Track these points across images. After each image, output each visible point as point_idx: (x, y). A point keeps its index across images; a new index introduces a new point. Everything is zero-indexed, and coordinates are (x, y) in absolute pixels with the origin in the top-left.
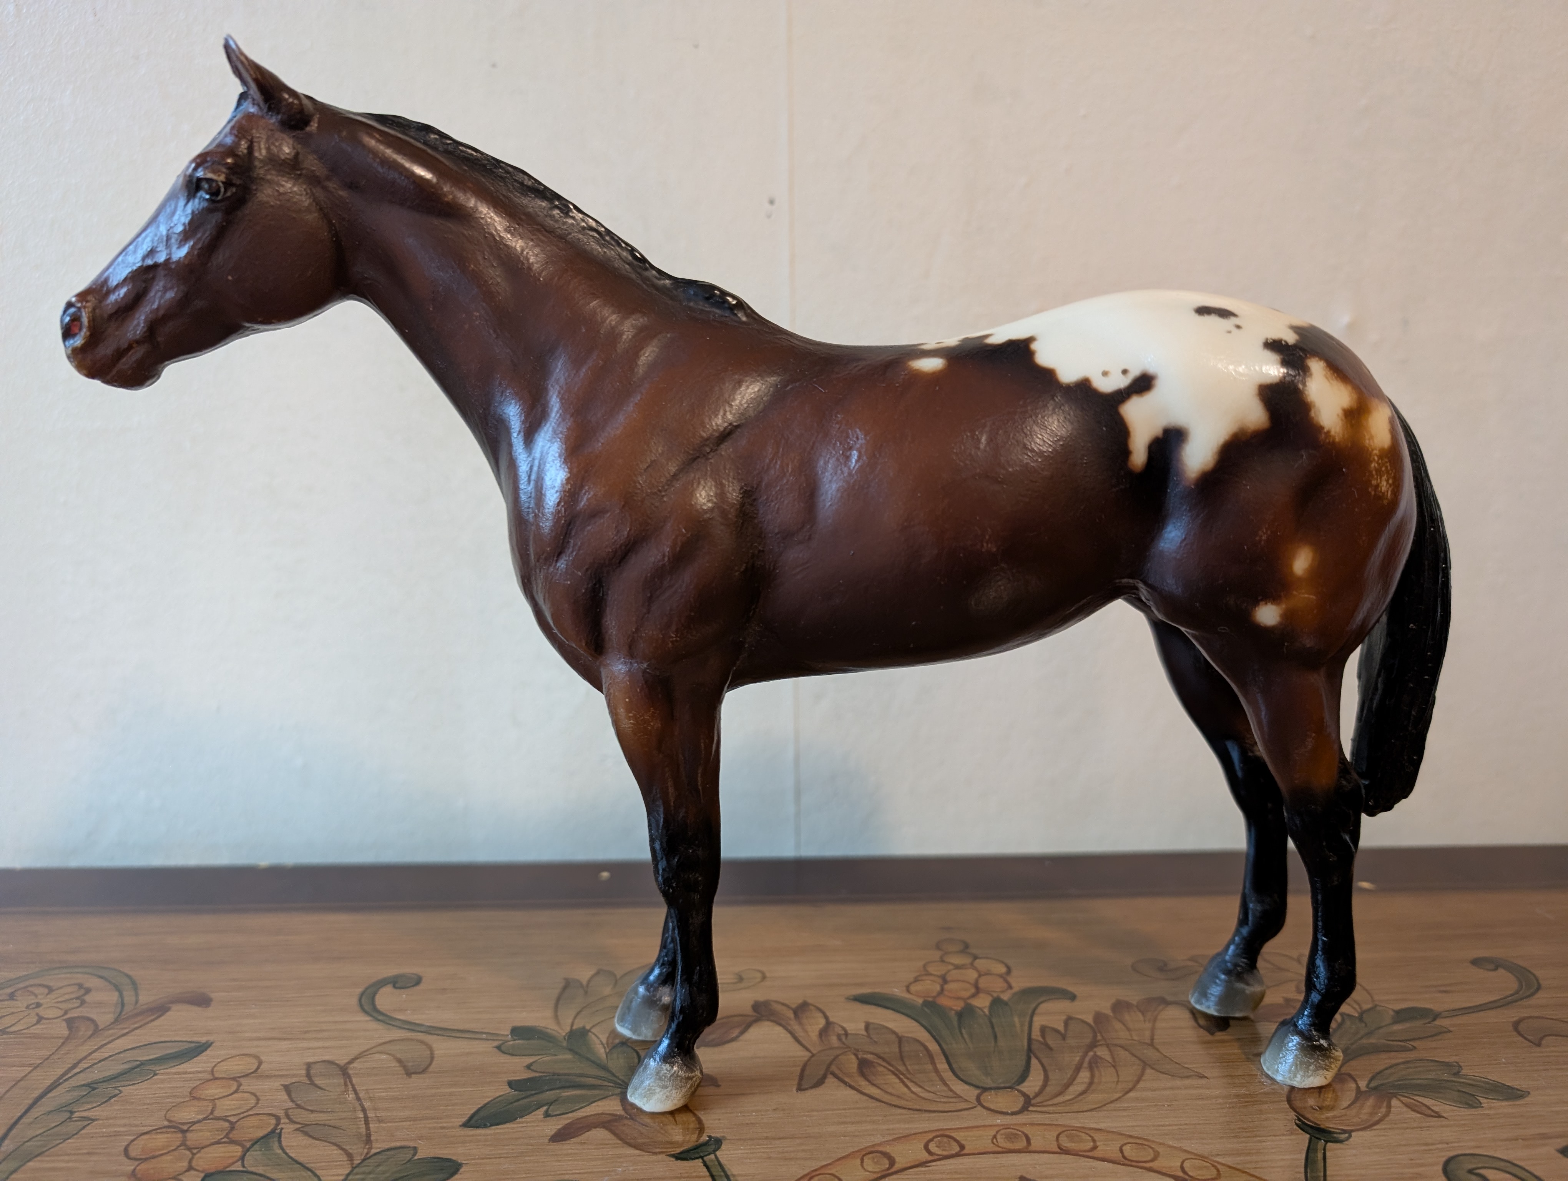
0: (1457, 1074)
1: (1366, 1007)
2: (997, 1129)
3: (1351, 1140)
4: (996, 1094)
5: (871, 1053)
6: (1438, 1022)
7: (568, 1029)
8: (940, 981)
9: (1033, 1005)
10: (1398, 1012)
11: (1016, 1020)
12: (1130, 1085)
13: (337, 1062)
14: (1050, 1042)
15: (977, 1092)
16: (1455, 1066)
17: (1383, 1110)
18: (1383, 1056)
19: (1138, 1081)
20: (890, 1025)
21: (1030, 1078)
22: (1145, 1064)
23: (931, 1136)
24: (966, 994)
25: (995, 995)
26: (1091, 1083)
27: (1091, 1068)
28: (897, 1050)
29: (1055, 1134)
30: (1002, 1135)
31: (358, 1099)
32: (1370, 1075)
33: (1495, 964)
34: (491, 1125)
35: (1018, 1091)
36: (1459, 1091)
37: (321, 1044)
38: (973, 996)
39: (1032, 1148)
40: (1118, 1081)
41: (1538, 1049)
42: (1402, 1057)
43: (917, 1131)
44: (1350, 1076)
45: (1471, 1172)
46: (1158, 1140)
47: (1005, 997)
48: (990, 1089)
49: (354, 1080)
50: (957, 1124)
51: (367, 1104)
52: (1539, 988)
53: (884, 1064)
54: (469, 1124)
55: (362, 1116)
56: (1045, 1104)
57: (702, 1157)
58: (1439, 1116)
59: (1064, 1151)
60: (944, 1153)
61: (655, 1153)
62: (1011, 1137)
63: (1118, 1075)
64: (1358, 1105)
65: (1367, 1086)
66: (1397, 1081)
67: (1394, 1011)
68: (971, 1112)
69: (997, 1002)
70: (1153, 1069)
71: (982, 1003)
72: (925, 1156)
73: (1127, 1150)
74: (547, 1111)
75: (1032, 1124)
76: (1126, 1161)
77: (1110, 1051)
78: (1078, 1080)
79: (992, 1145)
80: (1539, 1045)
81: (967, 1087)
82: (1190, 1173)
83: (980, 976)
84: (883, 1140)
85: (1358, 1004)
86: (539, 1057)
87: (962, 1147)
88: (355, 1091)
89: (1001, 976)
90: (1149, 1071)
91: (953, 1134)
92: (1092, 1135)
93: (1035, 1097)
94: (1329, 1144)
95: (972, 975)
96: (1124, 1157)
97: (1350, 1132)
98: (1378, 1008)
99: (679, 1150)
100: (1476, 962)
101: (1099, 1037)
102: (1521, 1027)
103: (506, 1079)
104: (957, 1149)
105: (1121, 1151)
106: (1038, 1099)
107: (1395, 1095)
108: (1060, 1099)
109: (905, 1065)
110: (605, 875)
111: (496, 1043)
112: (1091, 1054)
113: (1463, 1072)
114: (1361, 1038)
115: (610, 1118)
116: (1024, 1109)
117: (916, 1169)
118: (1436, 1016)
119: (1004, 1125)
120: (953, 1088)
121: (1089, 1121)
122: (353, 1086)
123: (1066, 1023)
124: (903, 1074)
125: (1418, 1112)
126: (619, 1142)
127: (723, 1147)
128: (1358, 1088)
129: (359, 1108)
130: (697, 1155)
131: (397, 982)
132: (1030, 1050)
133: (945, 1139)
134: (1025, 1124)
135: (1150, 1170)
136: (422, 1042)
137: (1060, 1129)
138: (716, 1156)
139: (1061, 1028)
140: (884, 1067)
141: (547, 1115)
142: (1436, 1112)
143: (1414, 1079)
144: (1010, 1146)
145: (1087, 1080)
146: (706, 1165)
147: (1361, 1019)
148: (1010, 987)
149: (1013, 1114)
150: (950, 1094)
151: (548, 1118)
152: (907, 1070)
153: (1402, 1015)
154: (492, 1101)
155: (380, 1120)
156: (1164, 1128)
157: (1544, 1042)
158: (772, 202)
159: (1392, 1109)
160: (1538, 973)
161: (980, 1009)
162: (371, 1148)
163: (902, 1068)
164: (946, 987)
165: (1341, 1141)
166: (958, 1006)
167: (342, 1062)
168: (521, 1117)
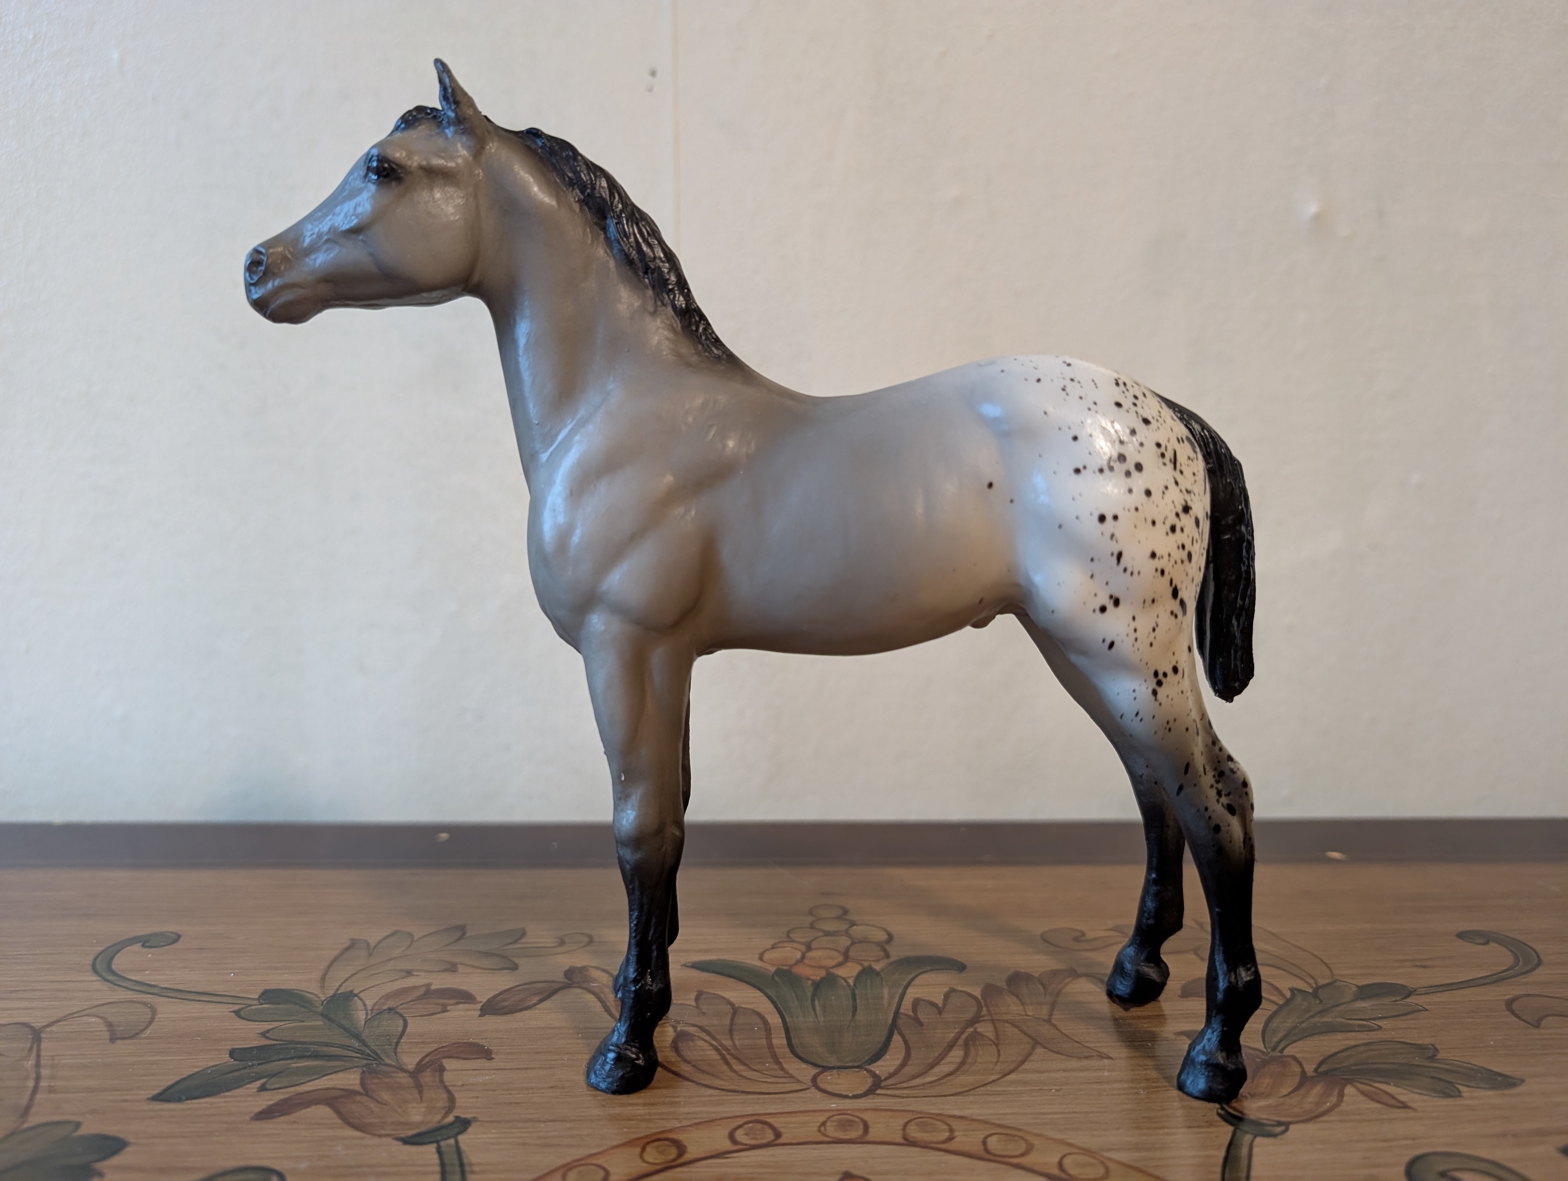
0: (1432, 1058)
1: (1322, 982)
2: (831, 1114)
3: (1288, 1134)
4: (839, 1075)
5: (694, 1025)
6: (1411, 1000)
7: (332, 992)
8: (803, 948)
9: (911, 976)
10: (1361, 988)
11: (886, 991)
12: (1012, 1066)
13: (33, 1025)
14: (922, 1016)
15: (814, 1071)
16: (1430, 1049)
17: (1334, 1099)
18: (1339, 1036)
19: (1023, 1062)
20: (727, 995)
21: (887, 1057)
22: (1036, 1042)
23: (741, 1121)
24: (830, 963)
25: (866, 964)
26: (963, 1063)
27: (966, 1046)
28: (728, 1022)
29: (902, 1122)
30: (833, 1121)
31: (38, 1065)
32: (1321, 1058)
33: (1486, 938)
34: (187, 1099)
35: (868, 1071)
36: (1433, 1077)
37: (26, 1004)
38: (839, 965)
39: (870, 1137)
40: (997, 1062)
41: (1535, 1031)
42: (1364, 1037)
43: (724, 1115)
44: (1295, 1059)
45: (1443, 1174)
46: (1035, 1131)
47: (877, 967)
48: (833, 1068)
49: (44, 1045)
50: (779, 1108)
51: (45, 1072)
52: (1540, 963)
53: (707, 1038)
54: (162, 1097)
55: (31, 1084)
56: (898, 1086)
57: (437, 1142)
58: (1404, 1106)
59: (910, 1143)
60: (753, 1142)
61: (380, 1136)
62: (844, 1125)
63: (999, 1055)
64: (1302, 1092)
65: (1316, 1070)
66: (1355, 1065)
67: (1357, 986)
68: (800, 1094)
69: (867, 973)
70: (1045, 1048)
71: (850, 972)
72: (727, 1145)
73: (993, 1143)
74: (264, 1084)
75: (875, 1110)
76: (987, 1155)
77: (995, 1027)
78: (948, 1059)
79: (818, 1134)
80: (1537, 1026)
81: (804, 1066)
82: (1071, 1172)
83: (853, 943)
84: (679, 1125)
85: (1313, 978)
86: (282, 1023)
87: (778, 1135)
88: (38, 1056)
89: (878, 943)
90: (1039, 1050)
91: (770, 1120)
92: (951, 1123)
93: (886, 1079)
94: (1259, 1140)
95: (845, 942)
96: (987, 1150)
97: (1287, 1125)
98: (1338, 983)
99: (411, 1133)
100: (1461, 936)
101: (984, 1011)
102: (1515, 1006)
103: (230, 1047)
104: (770, 1136)
105: (984, 1143)
106: (890, 1081)
107: (1350, 1082)
108: (919, 1081)
109: (732, 1039)
110: (444, 836)
111: (236, 1007)
112: (971, 1030)
113: (1439, 1056)
114: (1312, 1016)
115: (339, 1093)
116: (871, 1092)
117: (709, 1161)
118: (1410, 993)
119: (841, 1110)
120: (786, 1066)
121: (951, 1107)
122: (39, 1050)
123: (947, 997)
124: (727, 1050)
125: (1379, 1102)
126: (339, 1121)
127: (470, 1130)
128: (1303, 1072)
129: (34, 1075)
130: (432, 1139)
131: (146, 941)
132: (894, 1026)
133: (759, 1126)
134: (867, 1110)
135: (1018, 1166)
136: (145, 1004)
137: (910, 1116)
138: (457, 1142)
139: (939, 1001)
140: (706, 1041)
141: (263, 1088)
142: (1402, 1102)
143: (1377, 1063)
144: (840, 1135)
145: (959, 1060)
146: (439, 1151)
147: (1315, 994)
148: (887, 956)
149: (855, 1097)
150: (781, 1073)
151: (263, 1093)
152: (734, 1045)
153: (1365, 992)
154: (201, 1071)
155: (51, 1090)
156: (1046, 1116)
157: (1543, 1023)
158: (653, 73)
159: (1345, 1098)
160: (1538, 948)
161: (845, 980)
162: (23, 1123)
163: (727, 1043)
164: (810, 955)
165: (1274, 1135)
166: (818, 975)
167: (37, 1025)
168: (228, 1091)
